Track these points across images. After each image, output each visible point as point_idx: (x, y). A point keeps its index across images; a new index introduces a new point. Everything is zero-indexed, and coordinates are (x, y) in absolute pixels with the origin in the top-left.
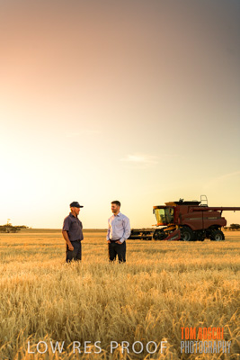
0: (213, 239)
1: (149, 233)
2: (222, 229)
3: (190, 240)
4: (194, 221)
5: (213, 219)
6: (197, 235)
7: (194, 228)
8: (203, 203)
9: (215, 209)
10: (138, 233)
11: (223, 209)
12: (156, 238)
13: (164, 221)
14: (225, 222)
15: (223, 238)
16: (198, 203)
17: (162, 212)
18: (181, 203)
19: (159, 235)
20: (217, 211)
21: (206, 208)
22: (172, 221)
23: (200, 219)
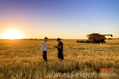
0: (102, 43)
1: (85, 41)
2: (105, 40)
3: (96, 43)
4: (97, 38)
5: (102, 38)
6: (98, 42)
7: (97, 40)
8: (100, 34)
9: (103, 35)
10: (83, 41)
11: (105, 35)
13: (89, 39)
15: (105, 42)
16: (98, 34)
17: (89, 36)
18: (94, 34)
19: (88, 42)
21: (100, 35)
22: (91, 38)
23: (99, 38)
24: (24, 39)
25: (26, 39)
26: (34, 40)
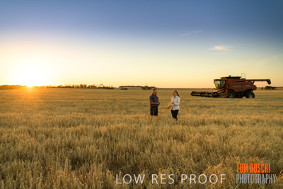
0: (248, 97)
1: (210, 93)
2: (254, 92)
3: (234, 98)
4: (237, 87)
5: (248, 86)
6: (239, 95)
7: (236, 91)
9: (250, 81)
11: (254, 81)
12: (213, 97)
13: (219, 87)
14: (255, 88)
15: (254, 97)
16: (239, 78)
17: (219, 82)
18: (230, 77)
19: (216, 95)
20: (251, 82)
21: (244, 80)
22: (224, 87)
23: (240, 86)
24: (67, 87)
25: (70, 87)
26: (89, 87)
